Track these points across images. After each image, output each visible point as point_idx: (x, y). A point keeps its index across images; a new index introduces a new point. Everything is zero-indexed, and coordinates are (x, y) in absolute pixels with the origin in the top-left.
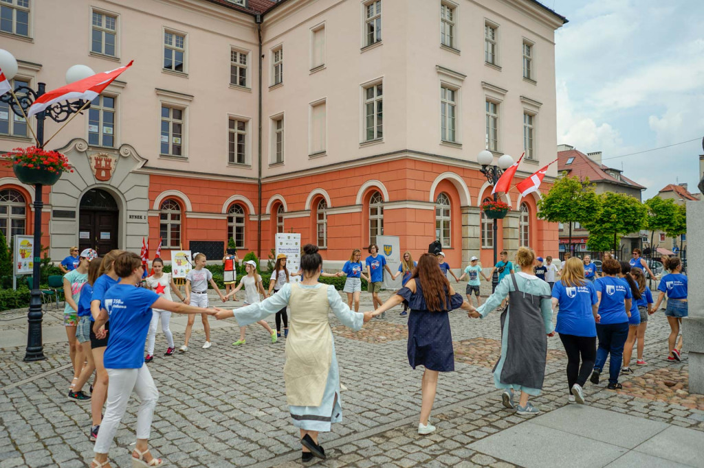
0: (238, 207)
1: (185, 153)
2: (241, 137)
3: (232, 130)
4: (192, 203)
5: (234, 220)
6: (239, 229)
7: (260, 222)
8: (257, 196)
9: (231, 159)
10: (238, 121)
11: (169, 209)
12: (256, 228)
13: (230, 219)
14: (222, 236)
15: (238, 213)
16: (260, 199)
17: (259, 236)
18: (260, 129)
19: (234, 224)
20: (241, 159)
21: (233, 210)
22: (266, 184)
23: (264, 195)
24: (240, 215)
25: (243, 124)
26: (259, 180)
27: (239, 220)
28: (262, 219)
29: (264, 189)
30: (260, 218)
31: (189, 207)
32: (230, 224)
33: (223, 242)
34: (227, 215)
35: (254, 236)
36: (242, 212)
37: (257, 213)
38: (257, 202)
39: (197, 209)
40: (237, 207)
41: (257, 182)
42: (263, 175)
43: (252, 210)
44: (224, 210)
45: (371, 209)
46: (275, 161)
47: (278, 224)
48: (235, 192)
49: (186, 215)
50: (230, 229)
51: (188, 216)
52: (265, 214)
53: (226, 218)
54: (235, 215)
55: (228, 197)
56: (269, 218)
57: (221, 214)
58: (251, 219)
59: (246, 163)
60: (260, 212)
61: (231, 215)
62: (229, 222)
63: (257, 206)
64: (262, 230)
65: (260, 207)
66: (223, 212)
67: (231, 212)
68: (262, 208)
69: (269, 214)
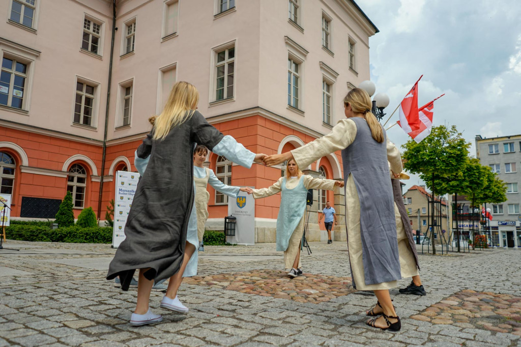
0: (81, 168)
1: (26, 106)
2: (89, 101)
3: (80, 92)
4: (28, 157)
5: (75, 179)
6: (80, 189)
7: (102, 183)
8: (101, 157)
9: (77, 119)
10: (87, 86)
11: (2, 162)
12: (97, 188)
13: (71, 179)
14: (60, 194)
15: (80, 173)
16: (104, 161)
17: (101, 197)
18: (109, 95)
19: (75, 184)
20: (87, 121)
21: (74, 170)
22: (111, 146)
23: (108, 157)
24: (81, 176)
25: (92, 88)
26: (104, 143)
27: (80, 180)
28: (104, 180)
29: (109, 151)
30: (102, 179)
31: (25, 162)
32: (70, 183)
33: (60, 201)
34: (68, 174)
35: (95, 196)
36: (84, 173)
37: (100, 175)
38: (101, 164)
39: (33, 164)
40: (79, 167)
41: (102, 144)
42: (109, 138)
43: (95, 171)
44: (65, 168)
46: (122, 124)
48: (78, 151)
49: (20, 169)
50: (70, 188)
51: (23, 171)
52: (108, 176)
53: (66, 177)
54: (76, 175)
55: (69, 156)
56: (111, 180)
57: (61, 171)
58: (93, 180)
59: (92, 125)
60: (102, 174)
61: (72, 174)
62: (69, 181)
63: (101, 167)
64: (103, 191)
65: (104, 169)
66: (63, 170)
67: (72, 172)
68: (105, 170)
69: (111, 176)
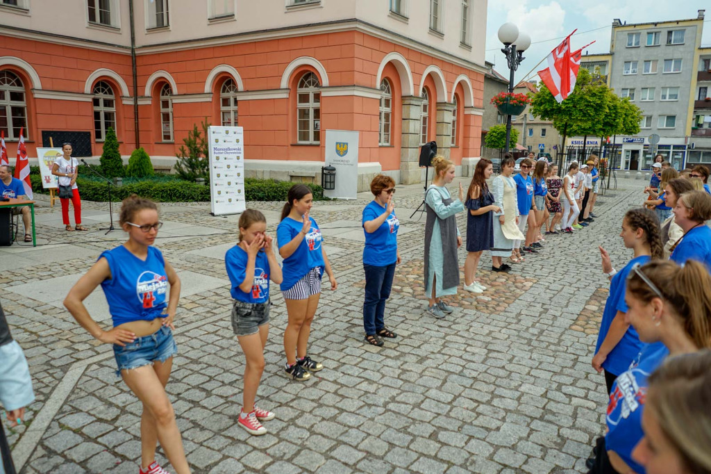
0: (106, 86)
4: (40, 77)
5: (102, 102)
6: (108, 116)
7: (136, 107)
8: (130, 71)
9: (92, 17)
11: (6, 85)
12: (132, 114)
13: (96, 102)
14: (87, 125)
15: (106, 93)
16: (135, 76)
17: (137, 125)
19: (102, 109)
20: (105, 19)
21: (99, 90)
22: (142, 56)
23: (140, 71)
24: (109, 97)
26: (133, 50)
27: (108, 103)
28: (139, 103)
29: (139, 62)
30: (136, 101)
31: (37, 83)
32: (96, 109)
33: (89, 133)
34: (93, 96)
35: (129, 125)
36: (111, 93)
37: (132, 95)
38: (131, 80)
39: (48, 87)
40: (103, 85)
41: (129, 52)
42: (138, 43)
43: (125, 91)
44: (88, 88)
45: (300, 95)
46: (154, 24)
47: (163, 110)
48: (101, 64)
49: (33, 94)
50: (97, 115)
51: (36, 96)
52: (143, 97)
53: (91, 100)
54: (101, 96)
55: (92, 71)
56: (149, 102)
57: (83, 93)
58: (125, 102)
59: (112, 24)
60: (136, 94)
61: (97, 96)
62: (95, 105)
63: (132, 85)
64: (139, 117)
65: (136, 86)
66: (85, 92)
67: (96, 92)
68: (139, 88)
69: (148, 97)
